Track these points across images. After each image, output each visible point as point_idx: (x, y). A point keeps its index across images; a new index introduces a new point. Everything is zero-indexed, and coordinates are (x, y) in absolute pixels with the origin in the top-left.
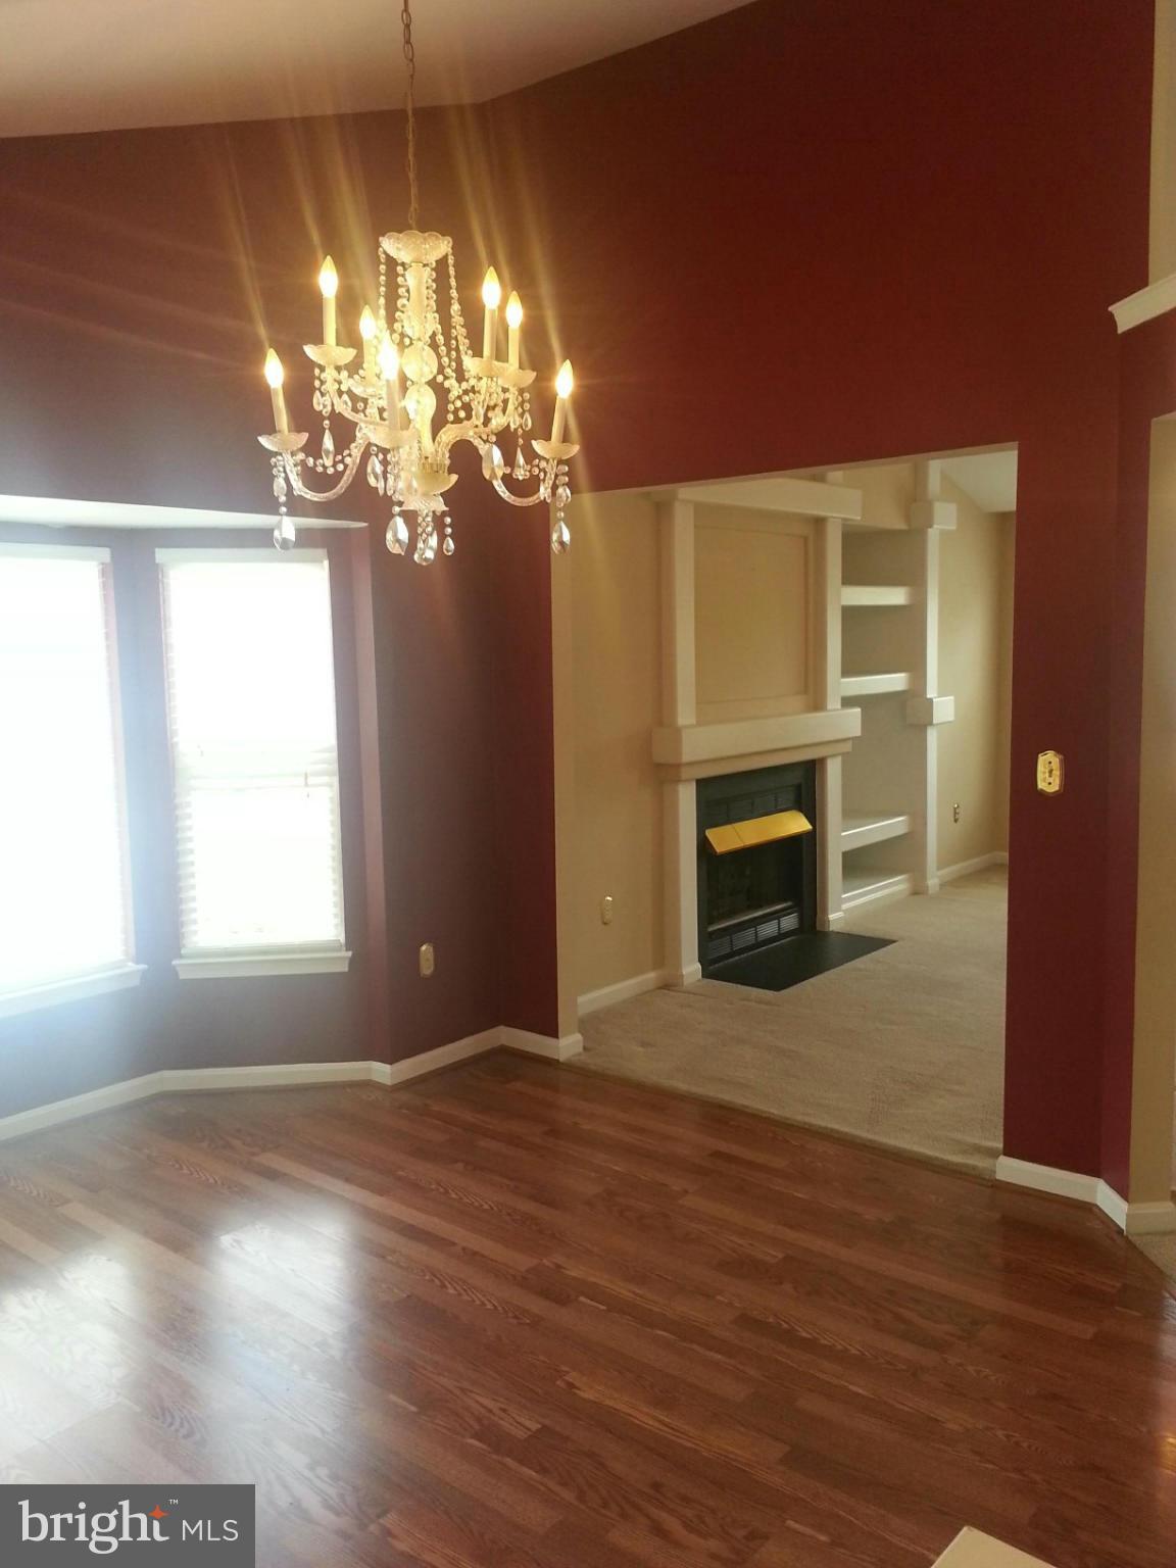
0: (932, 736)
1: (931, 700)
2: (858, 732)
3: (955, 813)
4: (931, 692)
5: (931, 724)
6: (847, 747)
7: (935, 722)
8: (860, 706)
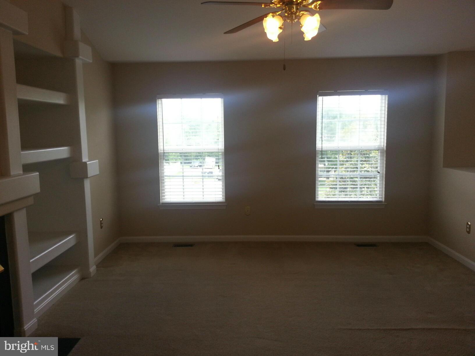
0: (87, 185)
1: (85, 163)
2: (38, 190)
3: (101, 224)
4: (85, 159)
5: (87, 177)
6: (31, 201)
7: (88, 177)
8: (38, 172)
